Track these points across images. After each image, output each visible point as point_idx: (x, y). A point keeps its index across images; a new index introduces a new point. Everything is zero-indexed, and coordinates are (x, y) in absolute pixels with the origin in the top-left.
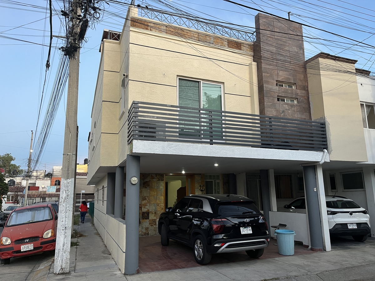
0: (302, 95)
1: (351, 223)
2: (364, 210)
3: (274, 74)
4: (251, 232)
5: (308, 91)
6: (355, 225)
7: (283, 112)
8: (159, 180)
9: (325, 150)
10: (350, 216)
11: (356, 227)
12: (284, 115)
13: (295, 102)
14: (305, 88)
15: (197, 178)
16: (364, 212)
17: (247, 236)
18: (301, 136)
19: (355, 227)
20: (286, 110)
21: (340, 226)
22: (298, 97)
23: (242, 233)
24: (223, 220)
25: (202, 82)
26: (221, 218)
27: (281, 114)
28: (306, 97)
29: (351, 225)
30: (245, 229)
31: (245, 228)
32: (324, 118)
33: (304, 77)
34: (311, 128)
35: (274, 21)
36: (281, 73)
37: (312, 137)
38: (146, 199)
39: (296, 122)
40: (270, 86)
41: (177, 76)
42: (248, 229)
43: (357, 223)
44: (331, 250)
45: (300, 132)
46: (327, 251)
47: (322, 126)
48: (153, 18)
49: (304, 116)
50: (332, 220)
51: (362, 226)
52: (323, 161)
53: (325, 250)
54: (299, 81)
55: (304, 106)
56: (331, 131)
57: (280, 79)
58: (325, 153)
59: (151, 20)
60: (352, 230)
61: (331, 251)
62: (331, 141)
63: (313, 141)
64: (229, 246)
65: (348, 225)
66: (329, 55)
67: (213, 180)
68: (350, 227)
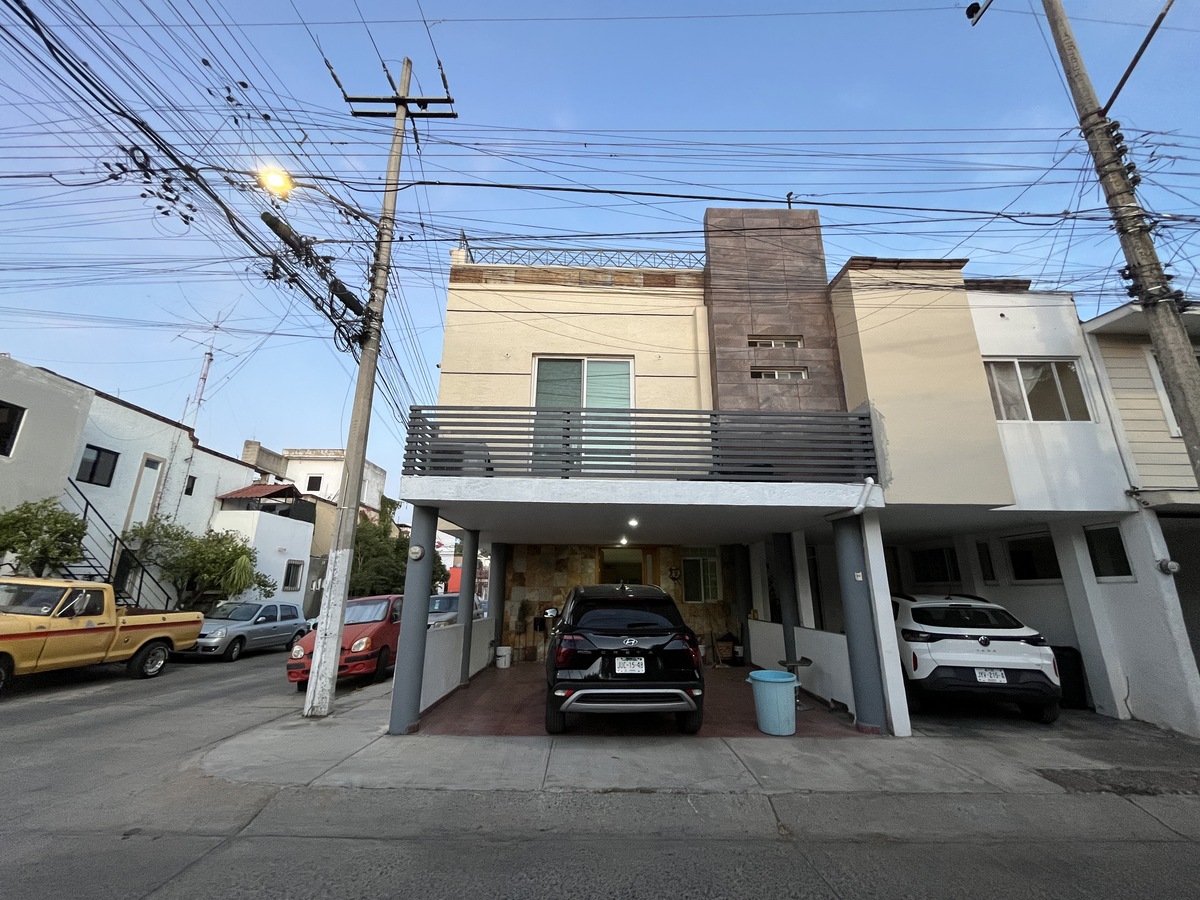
0: (820, 358)
1: (986, 669)
2: (1034, 633)
3: (743, 322)
4: (642, 670)
5: (835, 348)
6: (999, 673)
7: (767, 399)
8: (586, 557)
9: (870, 480)
10: (982, 648)
11: (1004, 681)
12: (770, 406)
13: (804, 376)
14: (831, 343)
15: (663, 552)
16: (1033, 641)
17: (631, 679)
18: (814, 450)
19: (1001, 679)
20: (776, 394)
21: (951, 674)
22: (808, 364)
23: (618, 671)
24: (576, 637)
25: (586, 359)
26: (572, 635)
27: (762, 404)
28: (832, 363)
29: (987, 673)
30: (628, 662)
31: (627, 659)
32: (866, 404)
33: (827, 319)
34: (846, 430)
35: (743, 218)
36: (761, 319)
37: (850, 450)
38: (560, 593)
39: (803, 418)
40: (733, 349)
41: (534, 355)
42: (636, 663)
43: (1005, 670)
44: (910, 734)
45: (812, 441)
46: (896, 734)
47: (862, 422)
48: (495, 261)
49: (828, 405)
50: (927, 656)
51: (1023, 678)
52: (861, 506)
53: (893, 734)
54: (812, 330)
55: (823, 382)
56: (887, 434)
57: (758, 331)
58: (868, 487)
59: (491, 265)
60: (991, 687)
61: (913, 736)
62: (889, 457)
63: (851, 458)
64: (583, 699)
65: (977, 672)
66: (874, 260)
67: (701, 559)
68: (983, 678)
